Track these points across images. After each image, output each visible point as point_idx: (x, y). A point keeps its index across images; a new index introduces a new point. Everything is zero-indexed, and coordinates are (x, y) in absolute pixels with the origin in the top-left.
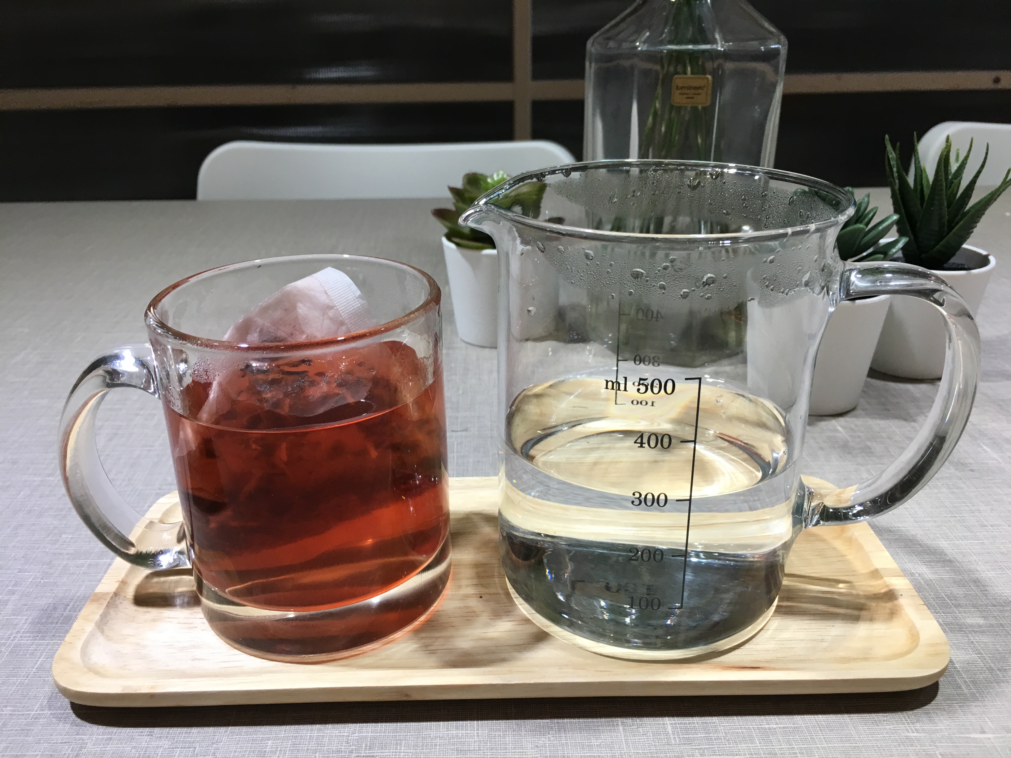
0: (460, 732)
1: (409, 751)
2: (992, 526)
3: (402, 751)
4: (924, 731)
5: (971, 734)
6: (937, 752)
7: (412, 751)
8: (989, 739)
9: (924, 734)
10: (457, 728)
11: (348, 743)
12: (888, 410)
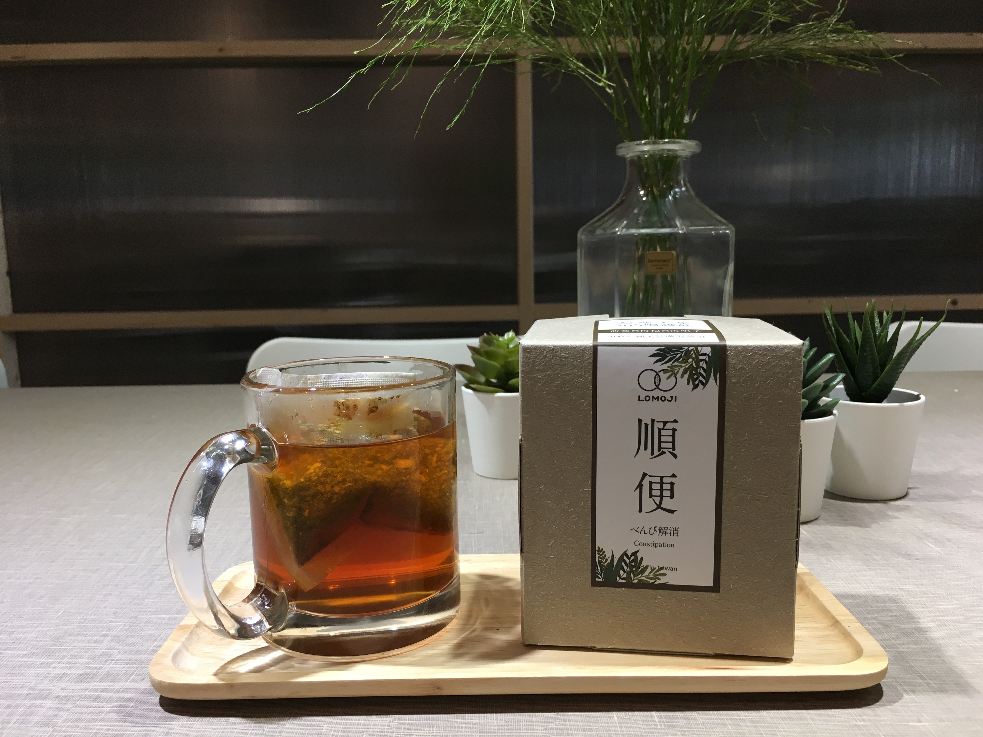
0: (482, 721)
1: (440, 731)
2: (933, 594)
3: (434, 731)
4: (869, 721)
5: (909, 722)
6: (881, 734)
7: (442, 731)
8: (925, 725)
9: (870, 723)
10: (479, 718)
11: (389, 727)
12: (846, 520)
